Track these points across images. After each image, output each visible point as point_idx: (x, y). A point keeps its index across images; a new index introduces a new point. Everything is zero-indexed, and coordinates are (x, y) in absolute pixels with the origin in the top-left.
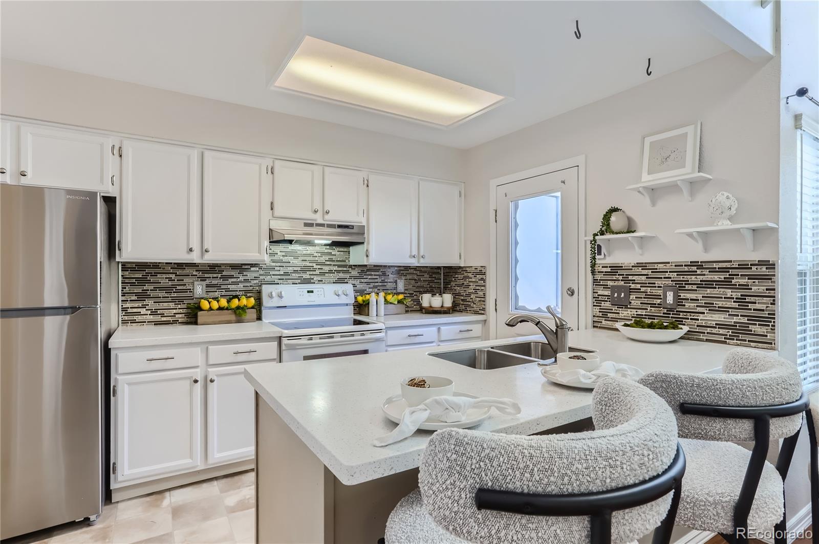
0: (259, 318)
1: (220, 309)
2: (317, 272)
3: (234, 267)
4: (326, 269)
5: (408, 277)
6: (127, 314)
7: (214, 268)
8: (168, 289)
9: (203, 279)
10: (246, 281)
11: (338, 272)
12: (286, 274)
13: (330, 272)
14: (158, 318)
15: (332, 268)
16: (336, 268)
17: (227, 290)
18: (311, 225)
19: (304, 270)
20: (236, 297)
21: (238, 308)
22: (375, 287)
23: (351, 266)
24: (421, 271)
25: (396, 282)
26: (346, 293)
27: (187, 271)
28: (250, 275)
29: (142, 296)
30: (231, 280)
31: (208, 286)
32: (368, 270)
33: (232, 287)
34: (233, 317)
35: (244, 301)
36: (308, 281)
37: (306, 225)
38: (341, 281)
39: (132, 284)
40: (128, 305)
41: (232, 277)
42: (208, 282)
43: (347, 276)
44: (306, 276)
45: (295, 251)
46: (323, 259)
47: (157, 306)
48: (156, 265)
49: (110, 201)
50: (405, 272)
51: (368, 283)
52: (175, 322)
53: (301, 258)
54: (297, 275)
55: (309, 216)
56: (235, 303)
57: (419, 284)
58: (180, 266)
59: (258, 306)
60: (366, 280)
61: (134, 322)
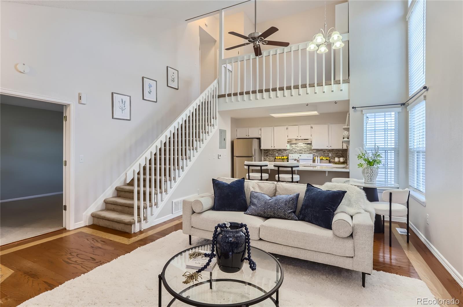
0: (288, 161)
1: (280, 159)
2: (304, 151)
3: (284, 150)
4: (306, 150)
5: (333, 152)
6: (265, 159)
7: (280, 150)
8: (271, 154)
9: (278, 152)
10: (286, 153)
11: (310, 151)
12: (296, 151)
13: (307, 151)
14: (270, 160)
15: (308, 150)
16: (309, 150)
17: (282, 155)
18: (297, 140)
19: (300, 150)
20: (283, 156)
21: (283, 159)
22: (321, 155)
23: (313, 149)
24: (338, 151)
25: (328, 154)
26: (311, 156)
27: (274, 151)
28: (287, 152)
29: (267, 156)
30: (283, 153)
31: (279, 154)
32: (319, 150)
33: (283, 154)
34: (282, 161)
35: (284, 157)
36: (301, 153)
37: (296, 140)
38: (310, 153)
39: (265, 153)
40: (265, 157)
41: (283, 152)
42: (278, 153)
43: (312, 152)
44: (301, 152)
45: (298, 146)
46: (305, 148)
47: (269, 158)
48: (269, 150)
49: (259, 139)
50: (332, 151)
51: (319, 154)
52: (273, 161)
53: (299, 148)
54: (298, 152)
55: (296, 138)
56: (283, 157)
57: (338, 155)
58: (273, 150)
59: (288, 159)
60: (318, 153)
61: (266, 160)
